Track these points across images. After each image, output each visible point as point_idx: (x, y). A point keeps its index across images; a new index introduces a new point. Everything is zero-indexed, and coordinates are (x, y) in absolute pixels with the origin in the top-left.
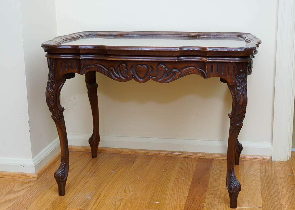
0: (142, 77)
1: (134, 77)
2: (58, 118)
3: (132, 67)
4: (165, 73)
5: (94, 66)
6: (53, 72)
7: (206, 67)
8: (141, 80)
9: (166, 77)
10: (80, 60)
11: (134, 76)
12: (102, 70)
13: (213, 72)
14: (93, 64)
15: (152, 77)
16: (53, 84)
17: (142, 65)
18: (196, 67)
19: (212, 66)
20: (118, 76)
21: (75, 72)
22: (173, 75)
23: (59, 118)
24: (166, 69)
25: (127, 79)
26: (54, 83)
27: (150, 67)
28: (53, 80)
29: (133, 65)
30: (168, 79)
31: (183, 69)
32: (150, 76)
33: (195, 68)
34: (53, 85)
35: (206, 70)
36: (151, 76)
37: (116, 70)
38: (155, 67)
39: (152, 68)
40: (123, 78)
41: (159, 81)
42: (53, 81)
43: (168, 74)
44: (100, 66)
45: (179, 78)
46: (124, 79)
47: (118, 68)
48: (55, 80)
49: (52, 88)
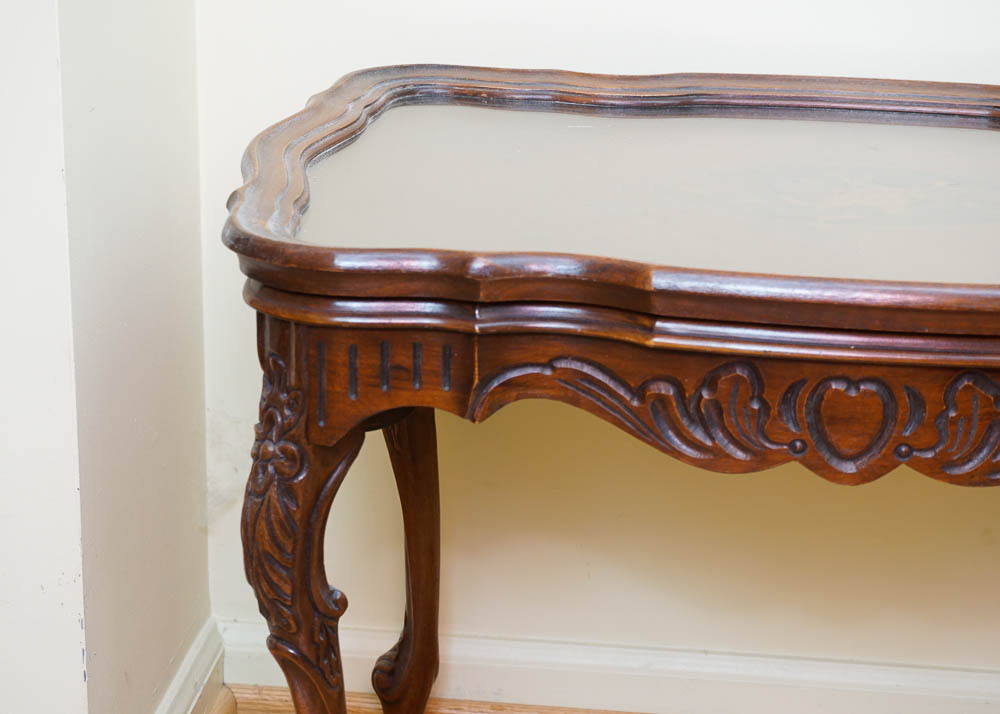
0: (851, 452)
1: (802, 451)
2: (313, 659)
3: (793, 389)
4: (990, 428)
5: (553, 369)
6: (296, 399)
8: (850, 468)
9: (994, 457)
10: (471, 335)
11: (798, 444)
12: (599, 398)
14: (544, 360)
15: (911, 450)
16: (296, 470)
17: (853, 383)
20: (709, 443)
21: (431, 405)
23: (318, 659)
25: (761, 461)
26: (297, 460)
27: (905, 393)
28: (296, 443)
29: (803, 382)
32: (901, 445)
34: (298, 474)
36: (904, 449)
37: (692, 406)
38: (932, 394)
39: (918, 402)
40: (732, 449)
41: (955, 476)
42: (293, 447)
46: (740, 455)
47: (705, 394)
48: (309, 448)
49: (288, 490)
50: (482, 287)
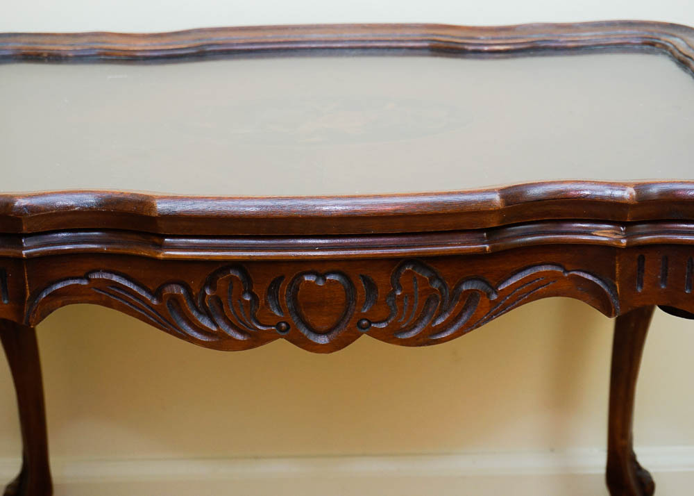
0: (325, 327)
3: (274, 283)
4: (428, 301)
5: (89, 280)
7: (615, 266)
8: (323, 340)
9: (434, 322)
10: (19, 260)
11: (283, 325)
13: (645, 284)
14: (82, 274)
15: (370, 323)
18: (568, 267)
19: (642, 259)
20: (214, 329)
22: (465, 309)
24: (436, 285)
25: (256, 340)
27: (361, 281)
29: (281, 278)
30: (443, 328)
31: (510, 278)
32: (362, 319)
33: (559, 270)
35: (614, 278)
36: (364, 322)
37: (199, 301)
38: (382, 279)
39: (371, 286)
40: (232, 333)
41: (405, 340)
43: (441, 306)
44: (115, 278)
45: (490, 319)
46: (239, 337)
47: (208, 292)
50: (24, 221)
